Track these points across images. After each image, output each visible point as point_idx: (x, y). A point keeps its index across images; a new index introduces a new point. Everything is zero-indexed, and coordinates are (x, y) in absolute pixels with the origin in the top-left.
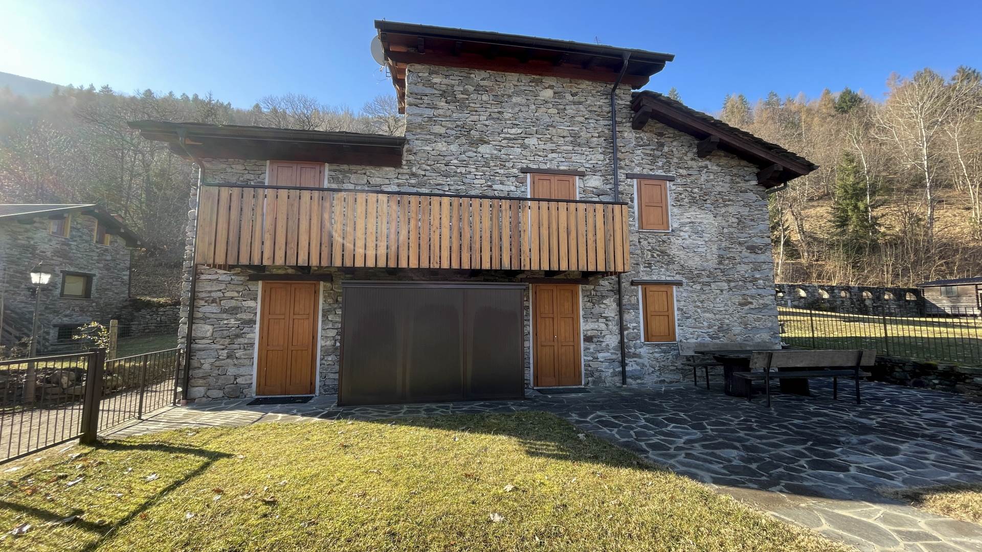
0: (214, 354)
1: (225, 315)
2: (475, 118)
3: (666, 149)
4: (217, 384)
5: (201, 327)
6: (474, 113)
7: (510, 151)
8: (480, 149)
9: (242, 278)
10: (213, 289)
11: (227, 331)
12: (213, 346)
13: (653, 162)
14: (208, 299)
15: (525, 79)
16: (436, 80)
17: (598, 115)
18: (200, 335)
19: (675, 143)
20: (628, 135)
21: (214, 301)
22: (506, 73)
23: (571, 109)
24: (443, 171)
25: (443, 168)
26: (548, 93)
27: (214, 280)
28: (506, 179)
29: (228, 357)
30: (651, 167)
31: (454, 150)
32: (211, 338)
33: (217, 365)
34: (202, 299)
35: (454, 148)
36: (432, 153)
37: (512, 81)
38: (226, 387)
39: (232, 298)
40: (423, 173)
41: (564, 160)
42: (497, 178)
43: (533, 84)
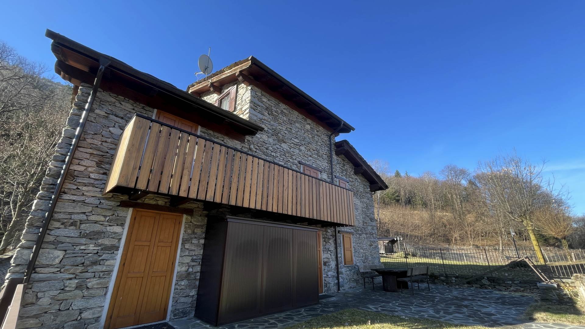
0: (60, 285)
1: (84, 239)
2: (281, 128)
3: (346, 168)
4: (54, 322)
5: (49, 253)
6: (280, 125)
7: (295, 150)
8: (282, 145)
9: (112, 203)
10: (75, 211)
11: (82, 258)
12: (60, 275)
13: (342, 173)
14: (66, 221)
15: (301, 116)
16: (265, 100)
17: (325, 144)
18: (45, 262)
19: (348, 166)
20: (334, 157)
21: (73, 224)
22: (294, 110)
23: (316, 138)
24: (265, 152)
26: (308, 127)
27: (79, 202)
28: (292, 165)
29: (77, 288)
30: (342, 175)
31: (271, 141)
32: (59, 266)
33: (59, 298)
34: (58, 220)
35: (271, 140)
36: (260, 139)
37: (295, 115)
38: (65, 326)
39: (96, 222)
40: (255, 150)
41: (314, 162)
42: (289, 164)
43: (303, 120)
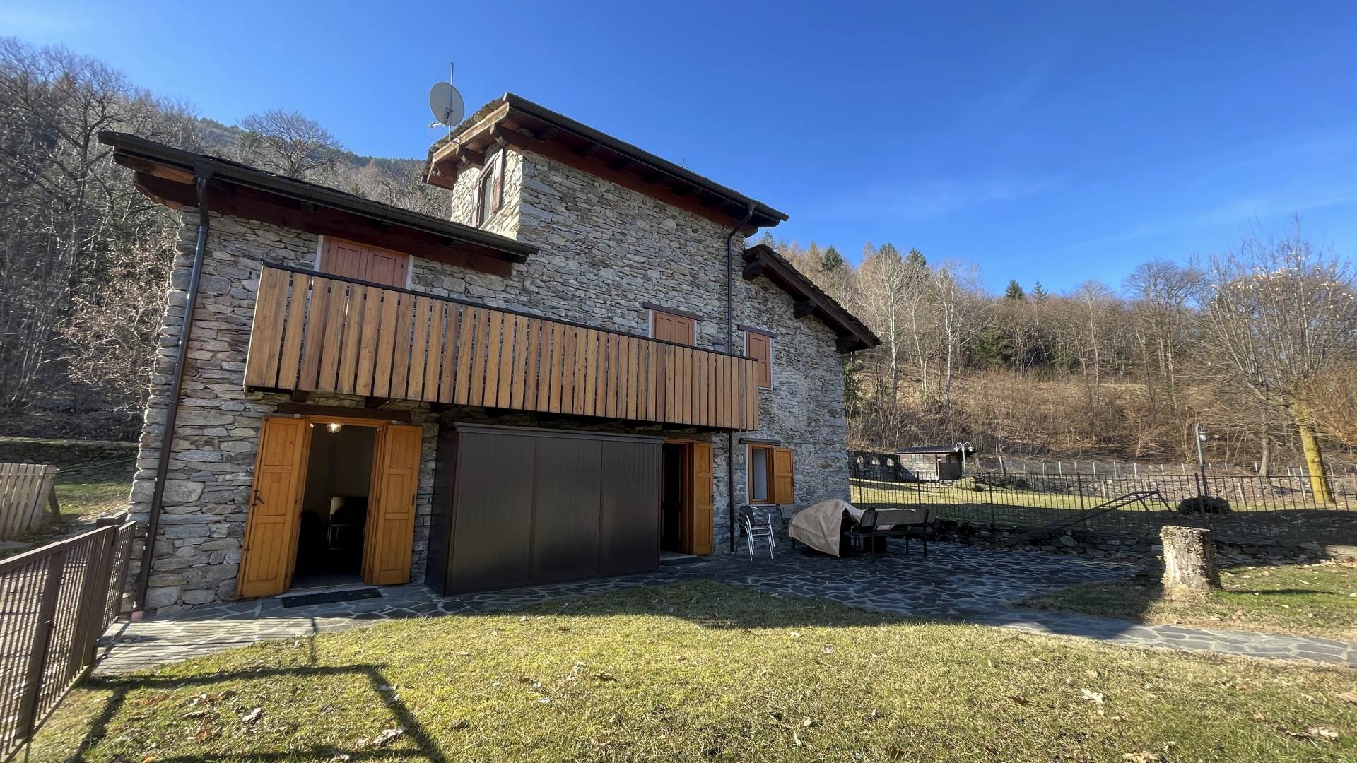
0: (203, 531)
1: (229, 465)
2: (598, 235)
3: (770, 305)
4: (204, 580)
5: (179, 486)
6: (597, 229)
7: (632, 280)
8: (601, 273)
9: (265, 408)
10: (209, 423)
11: (230, 493)
12: (200, 517)
13: (759, 317)
14: (196, 438)
15: (650, 202)
16: (557, 178)
17: (715, 258)
18: (176, 499)
19: (777, 300)
20: (740, 284)
21: (209, 442)
22: (632, 191)
23: (692, 246)
24: (559, 292)
25: (560, 288)
26: (671, 224)
27: (212, 408)
28: (627, 312)
29: (229, 535)
30: (758, 321)
31: (573, 268)
32: (198, 503)
33: (206, 548)
34: (185, 438)
35: (573, 265)
36: (548, 266)
37: (636, 201)
38: (220, 585)
39: (243, 439)
40: (536, 289)
41: (683, 300)
42: (618, 310)
43: (658, 210)
